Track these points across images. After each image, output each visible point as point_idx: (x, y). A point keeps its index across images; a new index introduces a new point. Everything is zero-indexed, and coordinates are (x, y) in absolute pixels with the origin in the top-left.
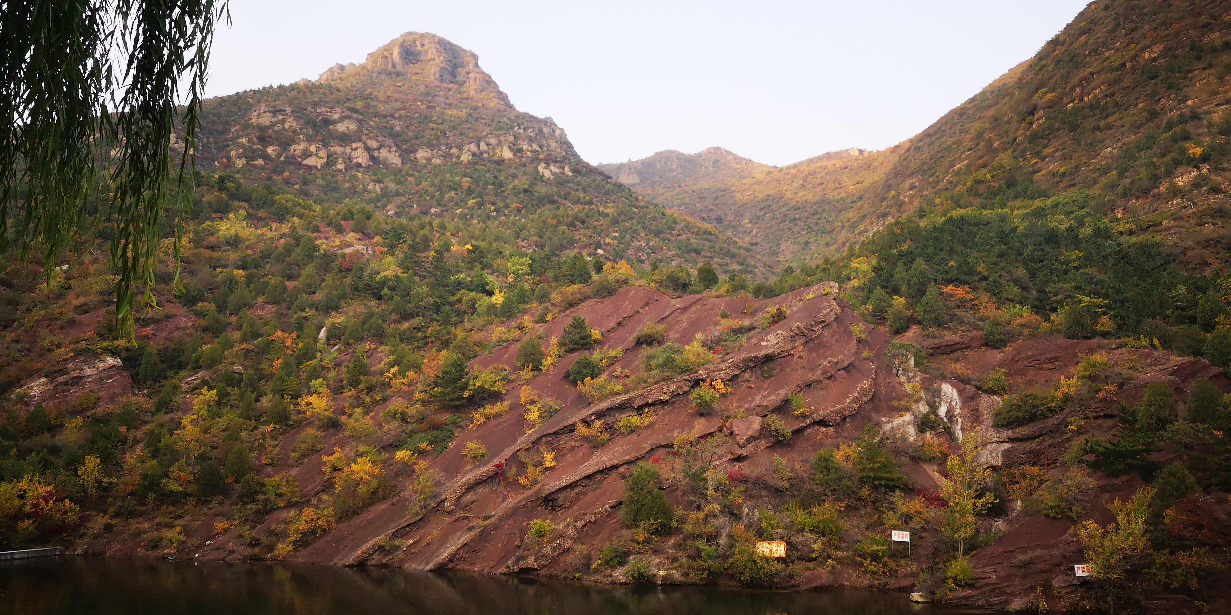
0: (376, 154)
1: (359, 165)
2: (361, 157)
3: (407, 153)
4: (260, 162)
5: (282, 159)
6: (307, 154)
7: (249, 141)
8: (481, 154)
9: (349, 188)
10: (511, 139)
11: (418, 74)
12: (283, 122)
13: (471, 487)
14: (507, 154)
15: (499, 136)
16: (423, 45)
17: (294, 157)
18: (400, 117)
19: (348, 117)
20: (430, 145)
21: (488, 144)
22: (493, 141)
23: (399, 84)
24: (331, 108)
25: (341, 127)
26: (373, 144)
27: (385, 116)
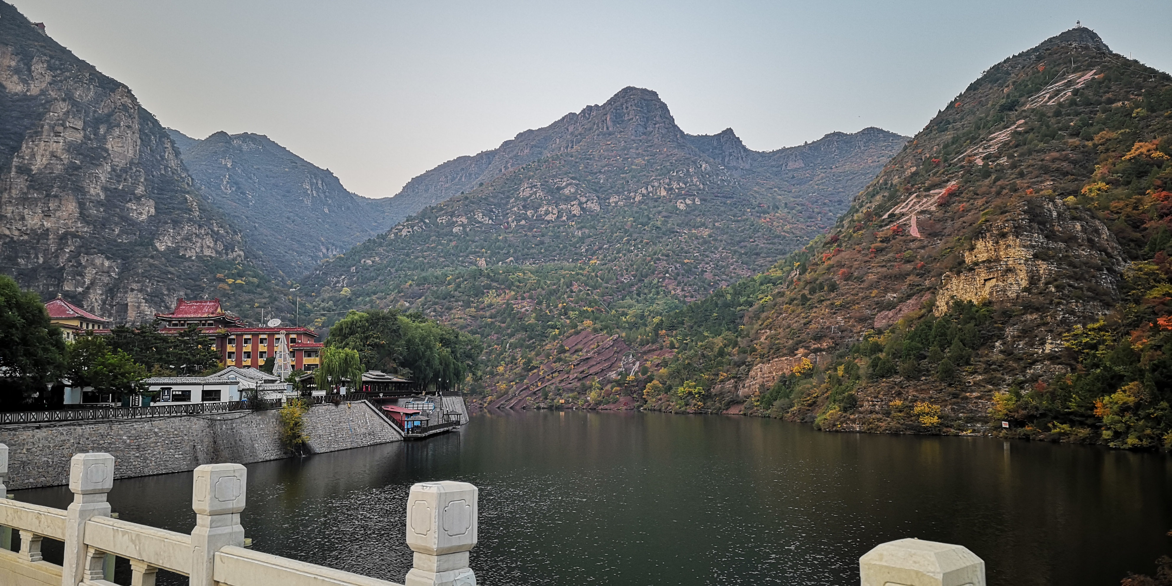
0: (585, 206)
1: (575, 216)
2: (576, 211)
3: (603, 201)
4: (523, 222)
5: (535, 218)
6: (547, 213)
7: (518, 209)
8: (649, 194)
9: (565, 236)
10: (667, 181)
11: (621, 132)
12: (535, 193)
13: (521, 391)
14: (664, 193)
15: (660, 180)
16: (627, 108)
17: (541, 216)
18: (604, 173)
19: (571, 184)
20: (618, 193)
21: (653, 187)
22: (656, 184)
23: (609, 143)
24: (562, 179)
25: (566, 191)
26: (584, 200)
27: (596, 173)
